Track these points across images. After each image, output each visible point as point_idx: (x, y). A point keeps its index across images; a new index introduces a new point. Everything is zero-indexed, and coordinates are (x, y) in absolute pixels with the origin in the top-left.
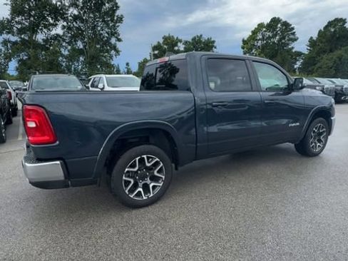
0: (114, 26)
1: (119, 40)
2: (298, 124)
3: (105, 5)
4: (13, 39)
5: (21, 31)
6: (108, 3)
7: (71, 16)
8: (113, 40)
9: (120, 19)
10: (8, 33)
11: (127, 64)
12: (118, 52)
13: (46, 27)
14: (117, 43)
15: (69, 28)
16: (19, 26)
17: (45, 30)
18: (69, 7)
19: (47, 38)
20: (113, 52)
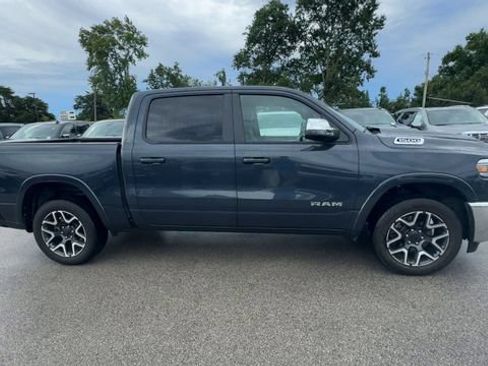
0: (369, 35)
1: (375, 55)
2: (340, 204)
3: (357, 6)
4: (249, 71)
5: (257, 62)
6: (362, 3)
7: (310, 33)
8: (366, 57)
9: (380, 24)
10: (244, 65)
11: (383, 90)
12: (371, 72)
13: (283, 52)
14: (372, 59)
15: (308, 49)
16: (255, 56)
17: (282, 57)
18: (310, 22)
19: (283, 66)
20: (364, 74)
